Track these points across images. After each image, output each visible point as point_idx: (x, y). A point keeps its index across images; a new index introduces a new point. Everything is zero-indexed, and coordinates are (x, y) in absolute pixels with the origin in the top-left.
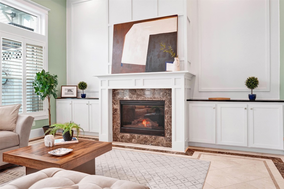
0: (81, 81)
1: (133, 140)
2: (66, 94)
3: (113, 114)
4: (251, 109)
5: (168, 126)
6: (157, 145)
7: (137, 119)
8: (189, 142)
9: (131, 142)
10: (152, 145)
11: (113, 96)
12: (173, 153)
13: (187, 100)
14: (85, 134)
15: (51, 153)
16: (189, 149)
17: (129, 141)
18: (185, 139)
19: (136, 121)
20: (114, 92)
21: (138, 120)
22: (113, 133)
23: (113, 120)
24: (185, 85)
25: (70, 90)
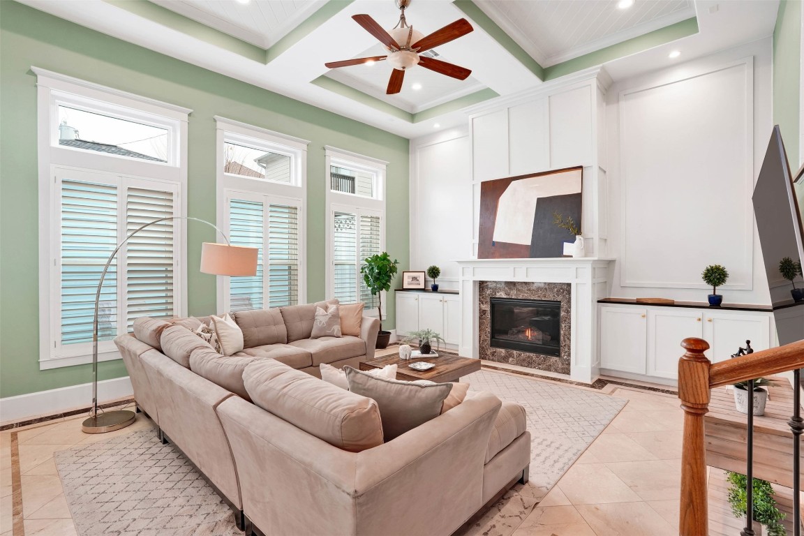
0: (432, 265)
1: (511, 359)
2: (409, 284)
3: (480, 318)
4: (710, 321)
5: (565, 341)
6: (548, 369)
7: (517, 327)
8: (601, 369)
9: (507, 362)
10: (539, 368)
11: (480, 290)
12: (571, 383)
13: (599, 302)
14: (448, 347)
15: (411, 366)
16: (599, 379)
17: (504, 359)
18: (592, 363)
19: (515, 330)
20: (482, 285)
21: (519, 328)
22: (480, 347)
23: (480, 327)
24: (594, 277)
25: (414, 278)
